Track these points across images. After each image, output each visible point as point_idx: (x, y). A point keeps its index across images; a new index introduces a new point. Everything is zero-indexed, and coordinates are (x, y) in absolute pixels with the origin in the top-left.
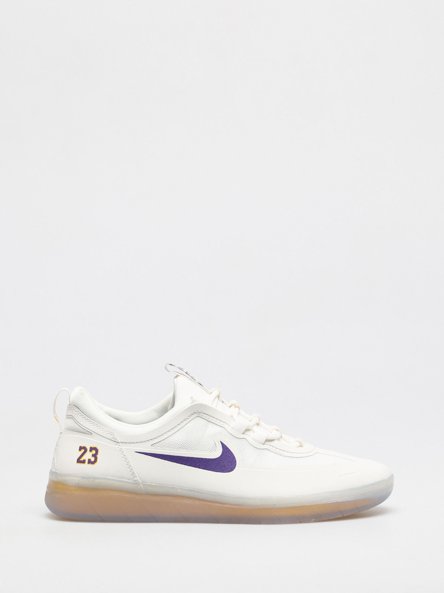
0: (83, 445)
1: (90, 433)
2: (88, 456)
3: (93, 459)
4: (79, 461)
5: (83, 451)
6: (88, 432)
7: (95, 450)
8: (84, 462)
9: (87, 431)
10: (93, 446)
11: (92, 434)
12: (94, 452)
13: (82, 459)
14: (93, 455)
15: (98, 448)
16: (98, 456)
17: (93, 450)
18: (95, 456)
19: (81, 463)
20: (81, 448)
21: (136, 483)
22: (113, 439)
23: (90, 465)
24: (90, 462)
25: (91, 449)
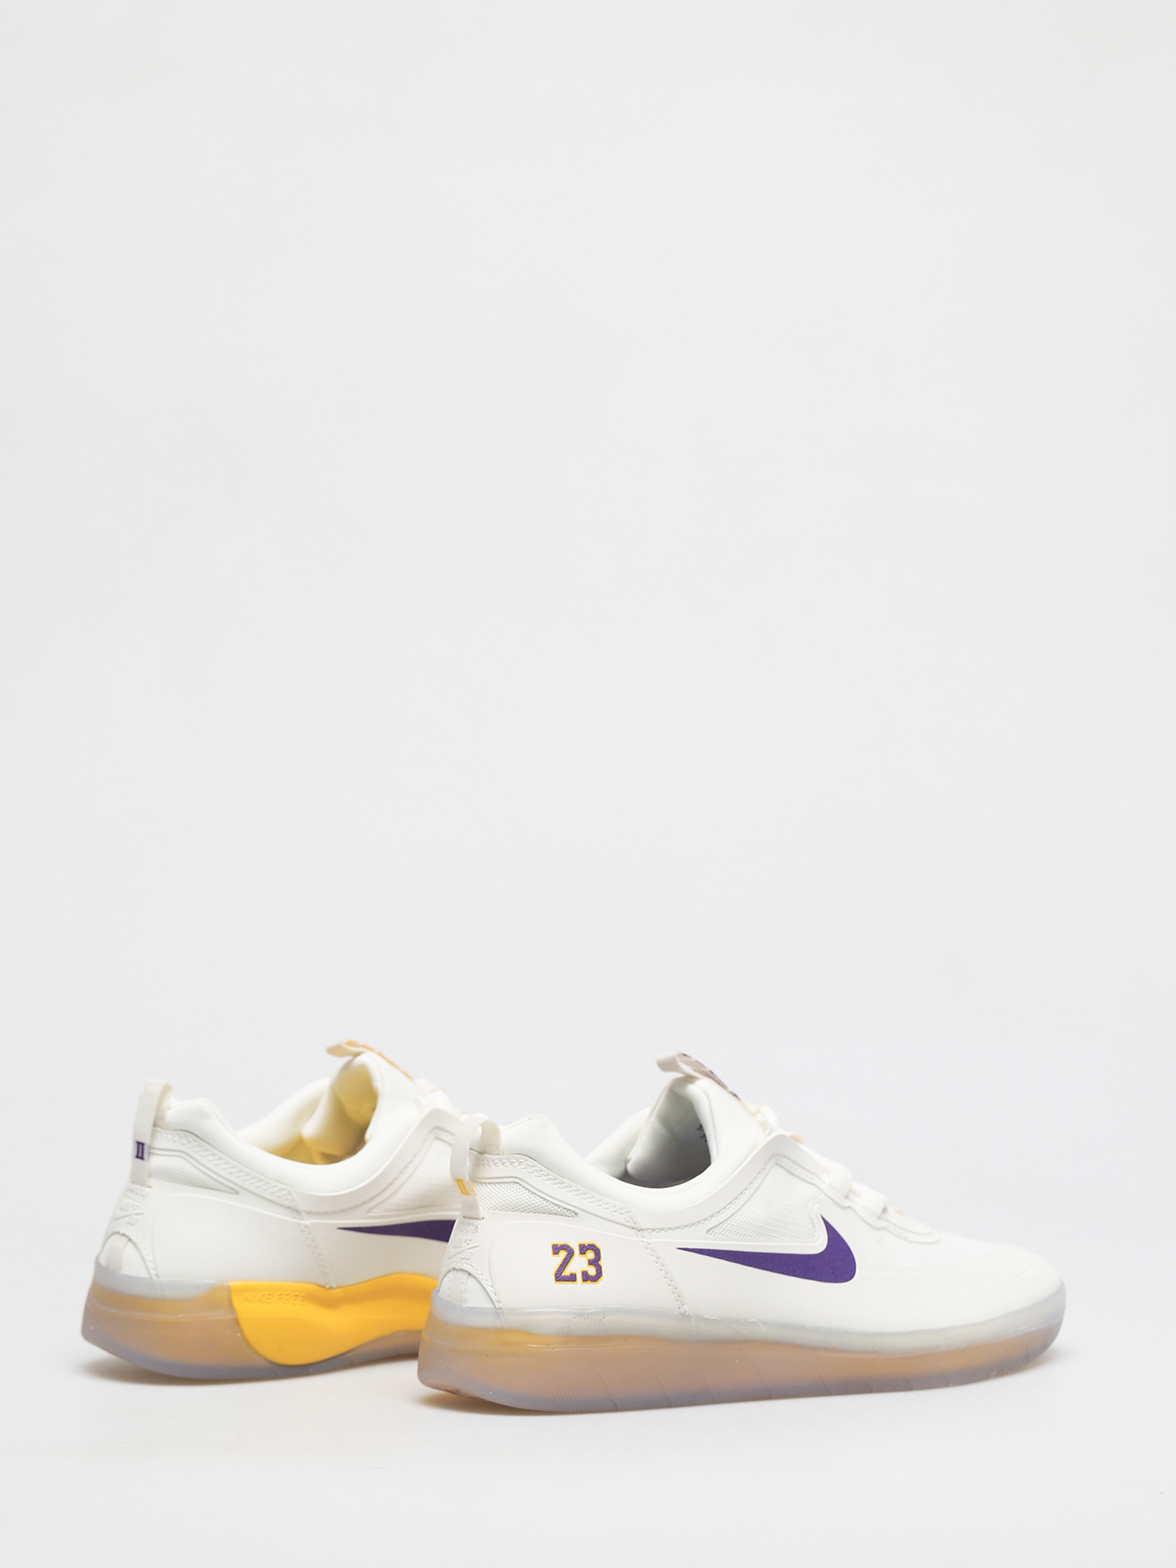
0: (560, 1242)
1: (572, 1214)
2: (579, 1264)
3: (592, 1271)
4: (559, 1277)
5: (563, 1254)
6: (568, 1210)
7: (592, 1249)
8: (572, 1278)
9: (565, 1209)
10: (587, 1242)
11: (576, 1214)
12: (591, 1255)
13: (567, 1272)
14: (591, 1263)
15: (598, 1245)
16: (601, 1263)
17: (587, 1249)
18: (595, 1262)
19: (566, 1281)
20: (556, 1249)
21: (684, 1316)
22: (628, 1224)
23: (589, 1284)
24: (586, 1277)
25: (583, 1249)
